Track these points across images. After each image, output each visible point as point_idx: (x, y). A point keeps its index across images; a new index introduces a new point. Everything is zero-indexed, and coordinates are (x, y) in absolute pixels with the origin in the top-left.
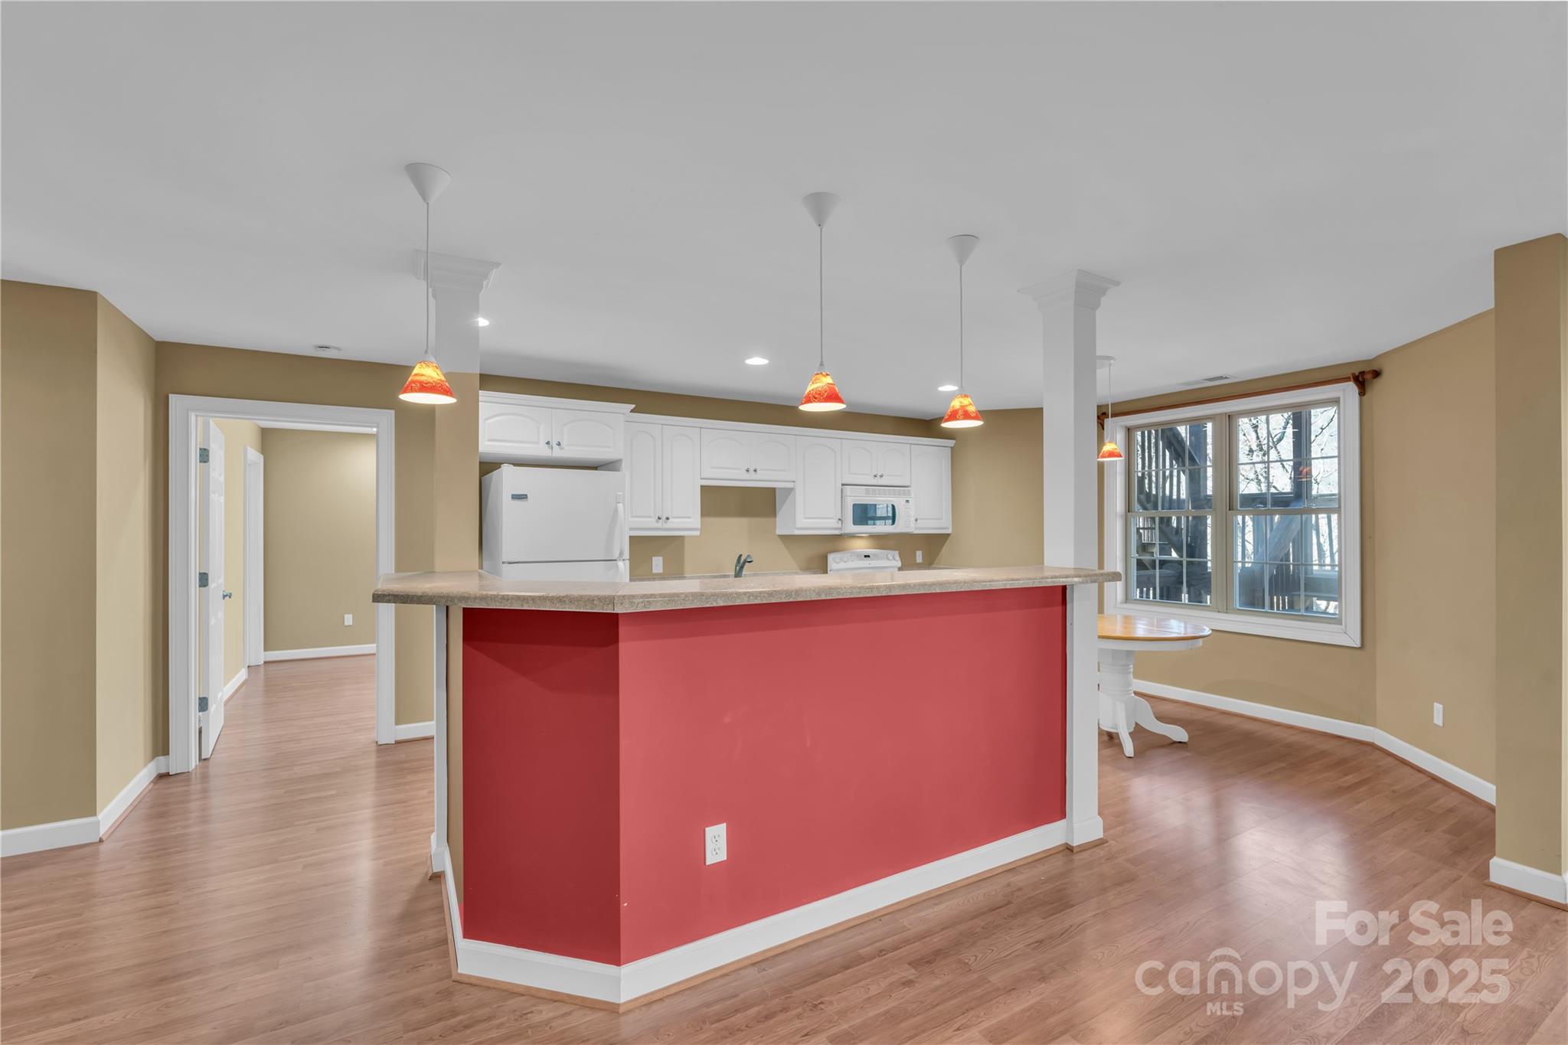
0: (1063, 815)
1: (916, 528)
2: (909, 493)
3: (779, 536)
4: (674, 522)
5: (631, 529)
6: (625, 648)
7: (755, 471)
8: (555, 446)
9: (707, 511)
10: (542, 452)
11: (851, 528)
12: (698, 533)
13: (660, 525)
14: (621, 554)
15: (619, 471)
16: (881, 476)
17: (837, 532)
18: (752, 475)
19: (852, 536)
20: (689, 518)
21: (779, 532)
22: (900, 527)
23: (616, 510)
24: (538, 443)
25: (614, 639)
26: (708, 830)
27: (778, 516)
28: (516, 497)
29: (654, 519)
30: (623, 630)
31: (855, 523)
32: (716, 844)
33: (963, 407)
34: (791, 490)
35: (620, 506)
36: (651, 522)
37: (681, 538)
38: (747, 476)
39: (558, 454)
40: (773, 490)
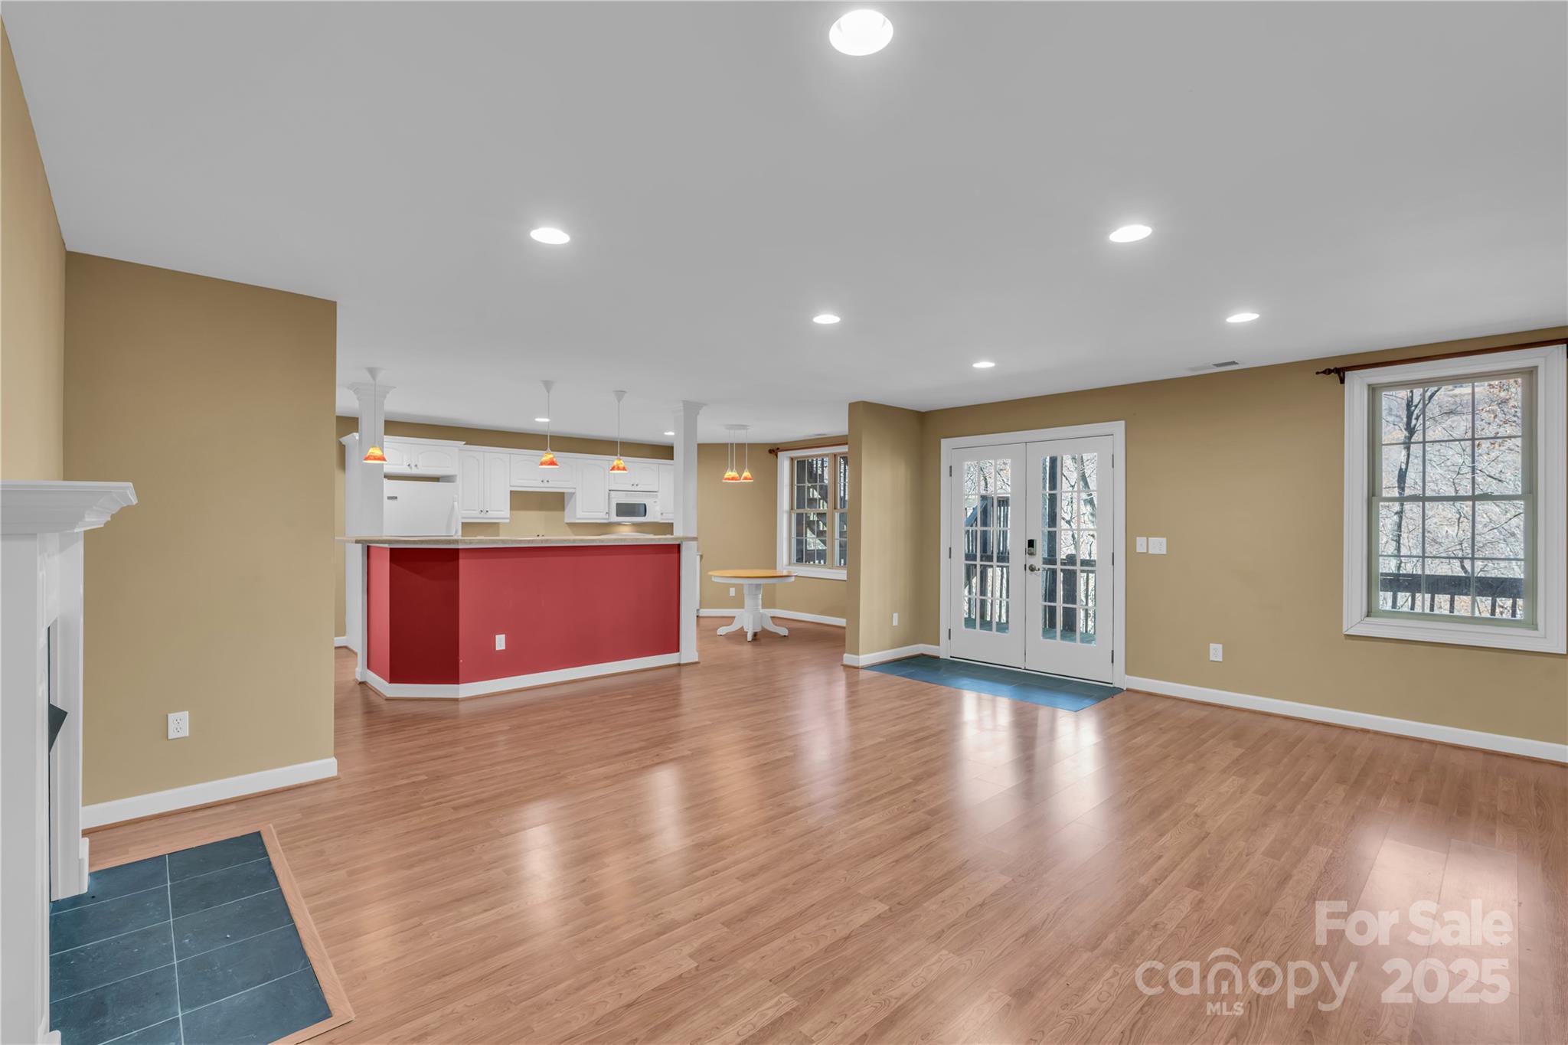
0: (678, 651)
1: (662, 519)
2: (656, 496)
3: (567, 523)
4: (491, 514)
5: (463, 518)
6: (461, 562)
7: (548, 481)
8: (413, 467)
9: (514, 507)
10: (407, 471)
11: (615, 518)
12: (508, 521)
13: (483, 514)
14: (456, 532)
15: (453, 482)
16: (637, 485)
17: (605, 521)
18: (546, 484)
19: (619, 524)
20: (501, 511)
21: (567, 520)
22: (649, 518)
23: (453, 507)
24: (402, 465)
25: (458, 559)
26: (497, 636)
27: (566, 511)
28: (389, 498)
29: (477, 512)
30: (461, 555)
31: (617, 515)
32: (500, 642)
33: (618, 465)
34: (574, 493)
35: (456, 503)
36: (476, 513)
37: (498, 523)
38: (542, 485)
39: (414, 471)
40: (563, 493)
